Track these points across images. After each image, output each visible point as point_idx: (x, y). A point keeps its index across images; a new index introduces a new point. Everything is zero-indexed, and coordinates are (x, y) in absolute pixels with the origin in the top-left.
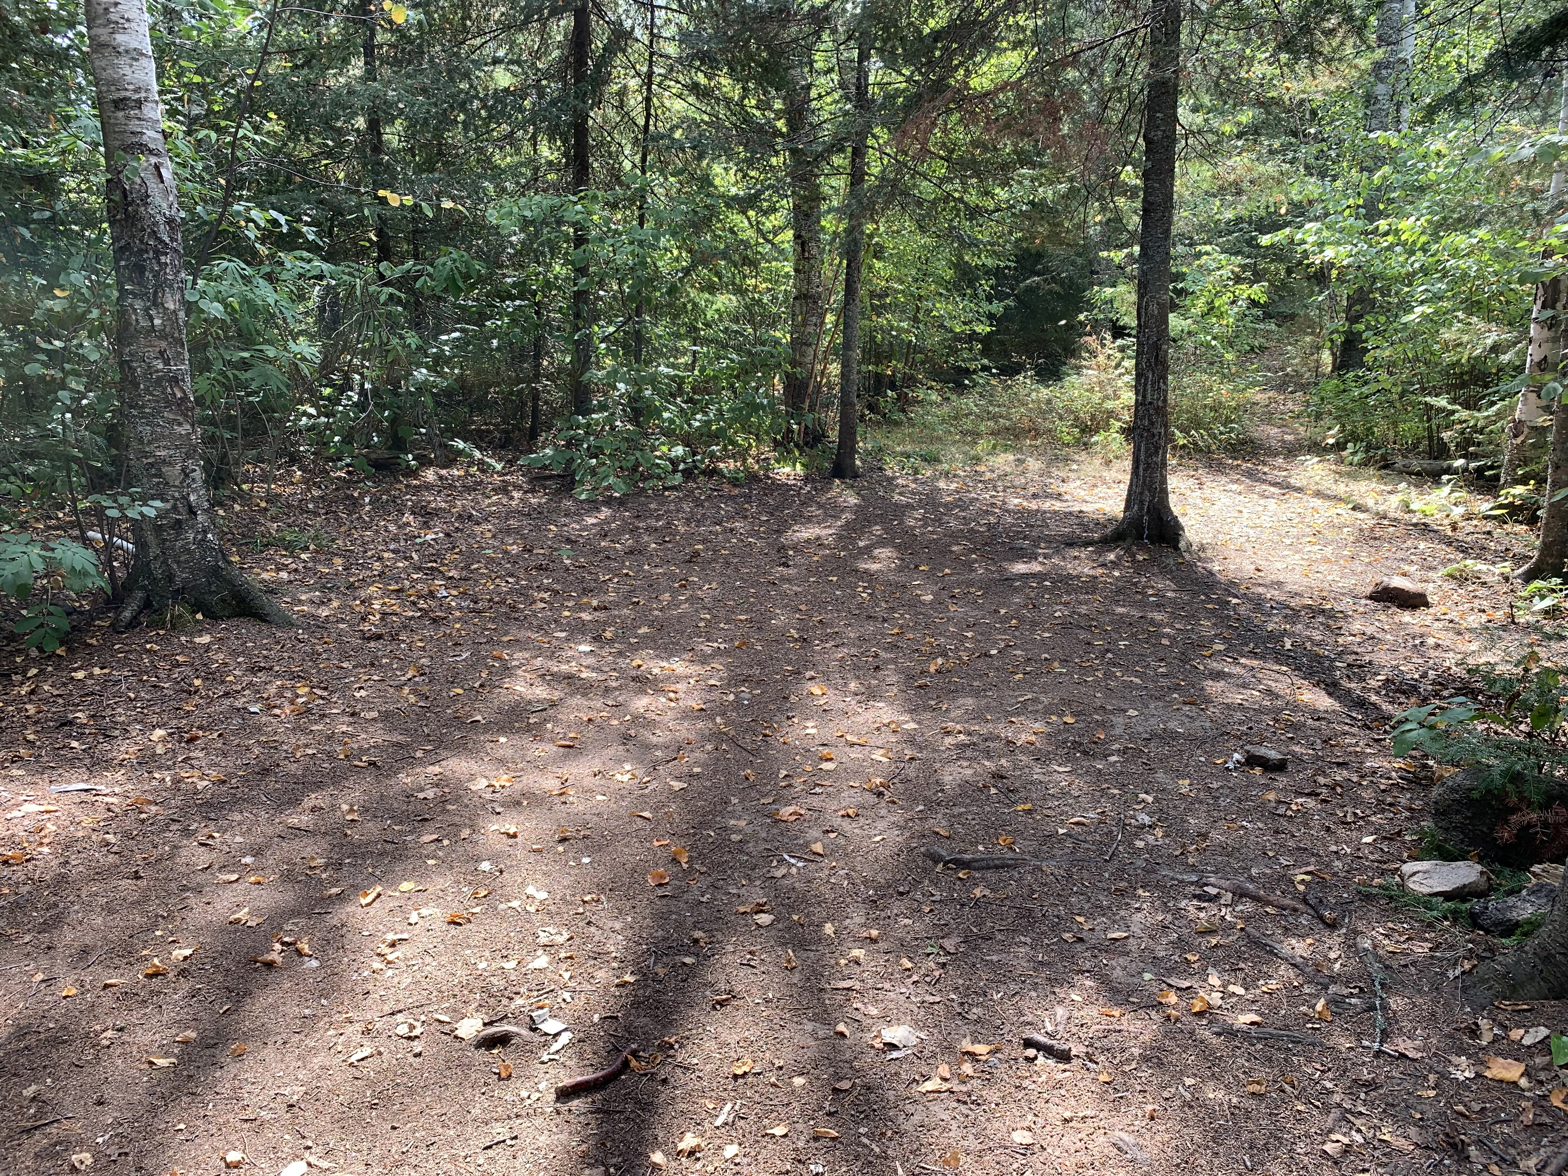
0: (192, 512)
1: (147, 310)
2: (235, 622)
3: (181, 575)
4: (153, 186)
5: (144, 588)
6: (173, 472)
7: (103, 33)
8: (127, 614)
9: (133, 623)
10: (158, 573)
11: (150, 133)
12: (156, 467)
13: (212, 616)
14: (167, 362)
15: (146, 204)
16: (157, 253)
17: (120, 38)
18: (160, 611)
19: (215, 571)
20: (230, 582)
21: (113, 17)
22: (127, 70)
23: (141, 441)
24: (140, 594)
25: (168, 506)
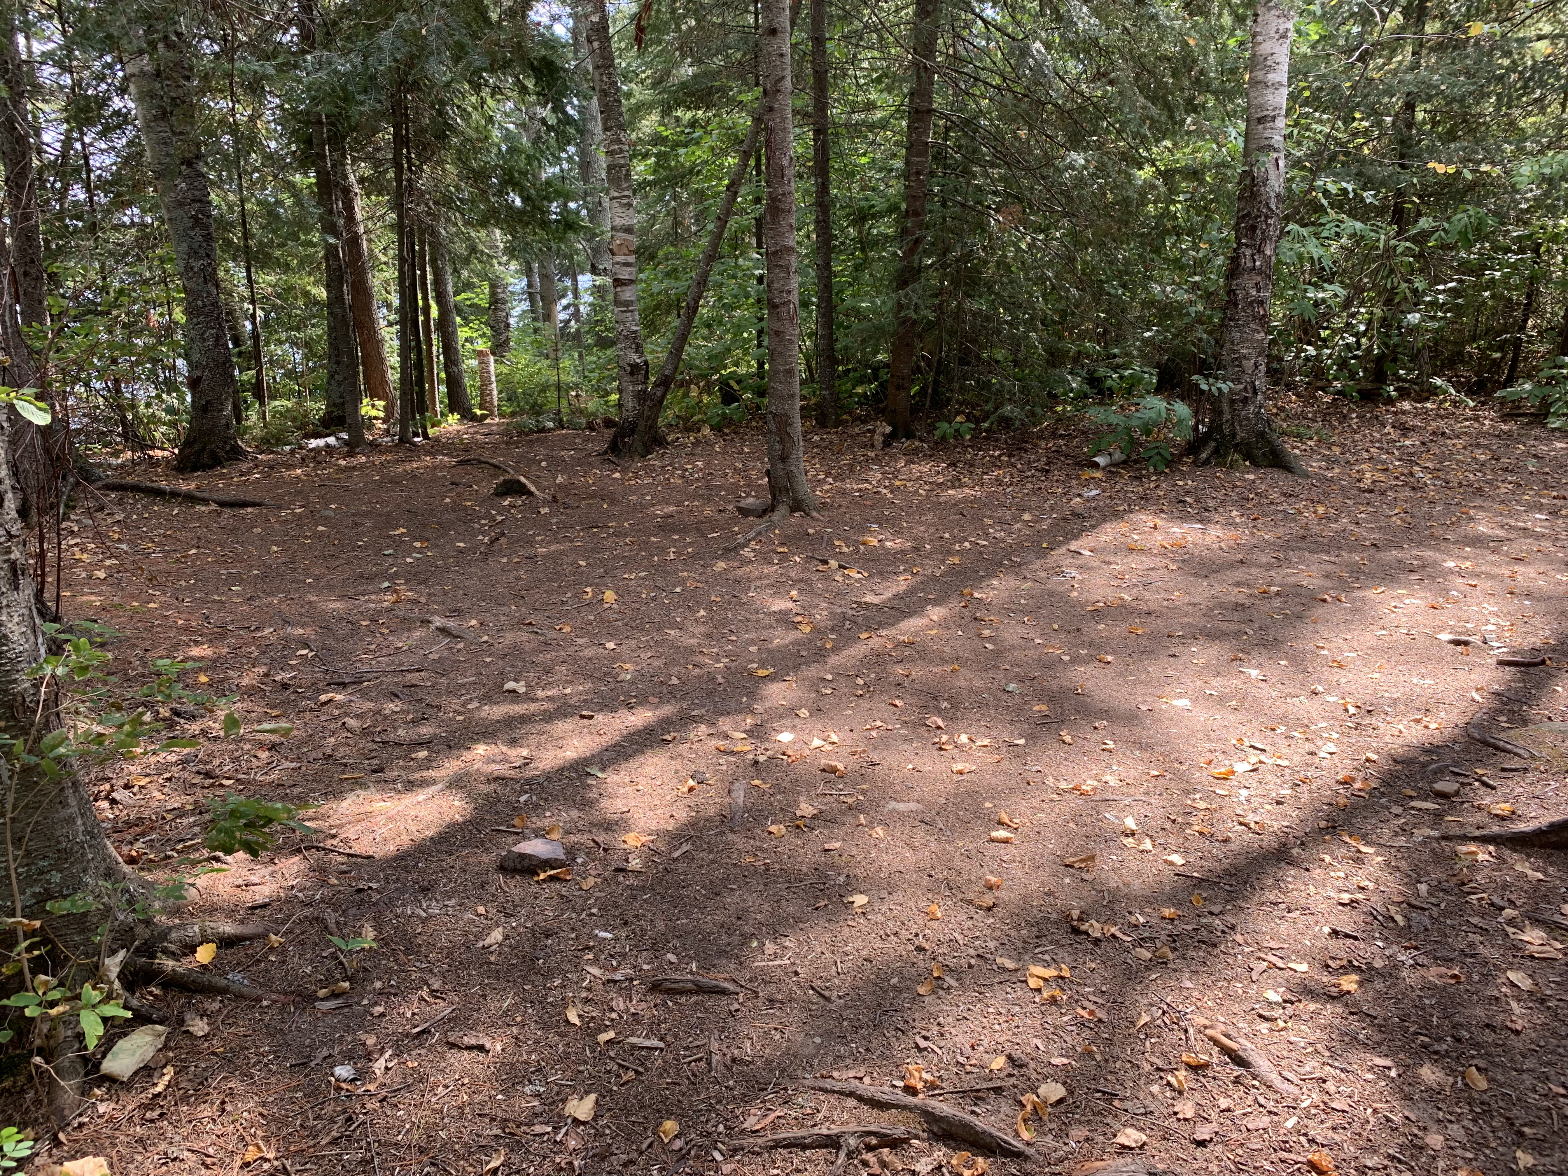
0: (1255, 392)
1: (1253, 255)
2: (1270, 470)
3: (1241, 435)
4: (1272, 173)
5: (1216, 440)
6: (1249, 365)
7: (1259, 75)
8: (1204, 455)
9: (1206, 462)
10: (1227, 431)
11: (1277, 138)
12: (1238, 361)
13: (1256, 464)
14: (1259, 291)
15: (1265, 185)
16: (1267, 217)
17: (1270, 76)
18: (1225, 456)
19: (1262, 435)
20: (1270, 443)
21: (1269, 63)
22: (1270, 97)
23: (1232, 343)
24: (1213, 444)
25: (1241, 387)
